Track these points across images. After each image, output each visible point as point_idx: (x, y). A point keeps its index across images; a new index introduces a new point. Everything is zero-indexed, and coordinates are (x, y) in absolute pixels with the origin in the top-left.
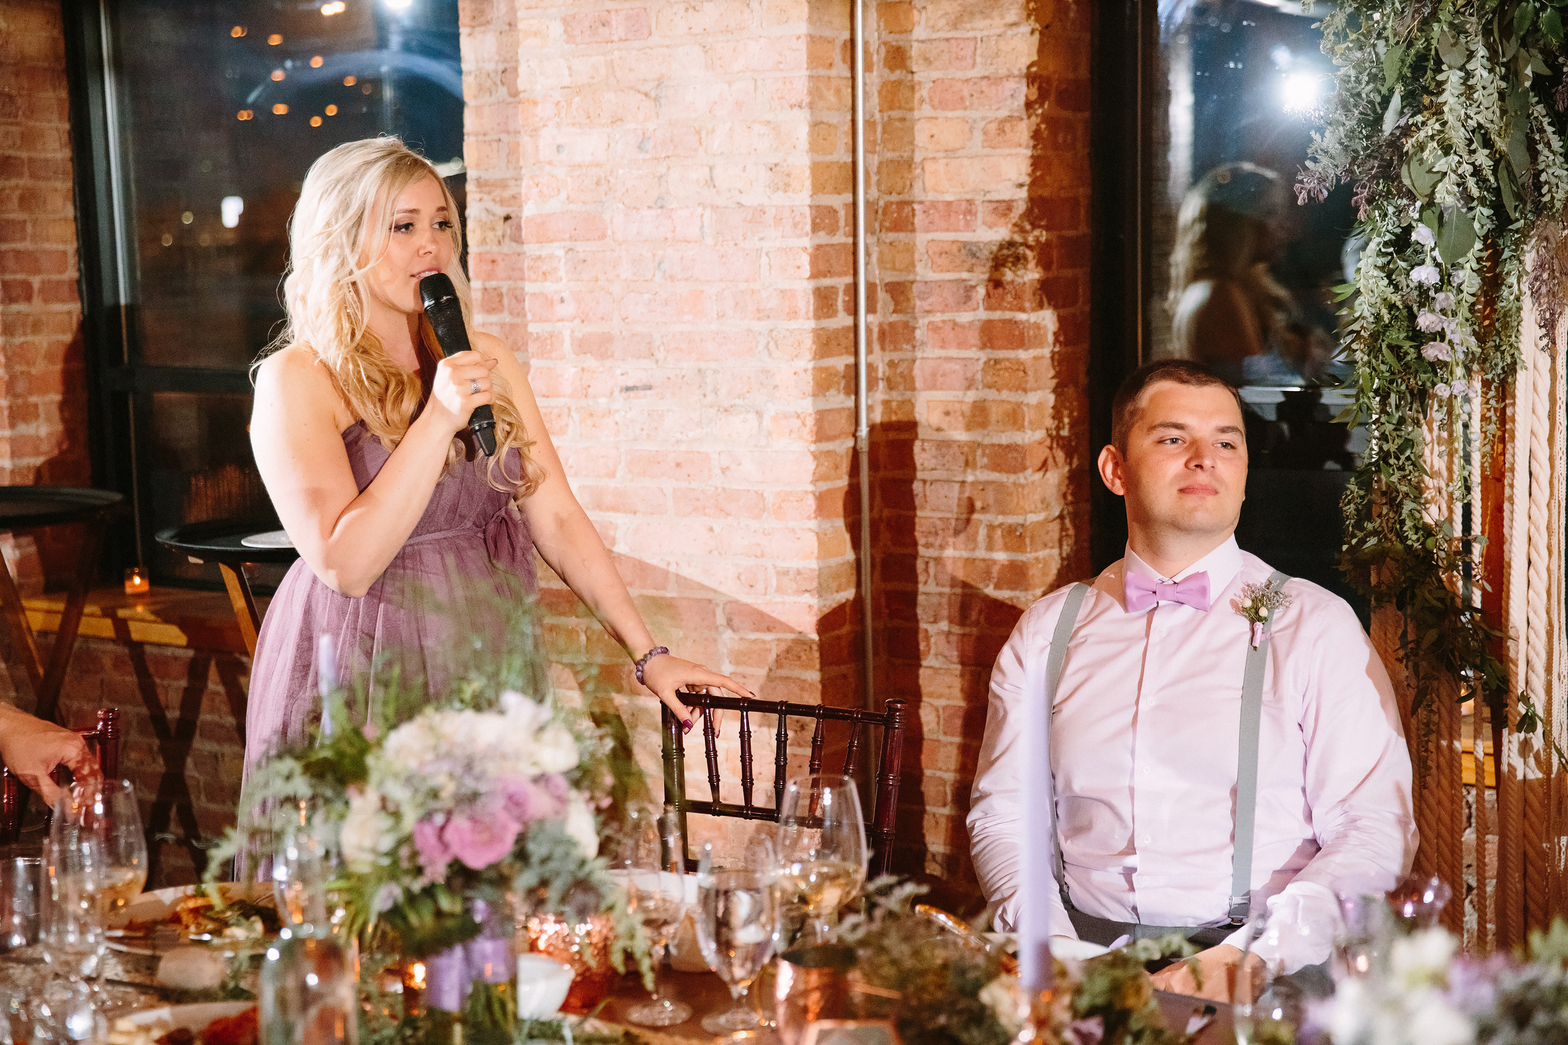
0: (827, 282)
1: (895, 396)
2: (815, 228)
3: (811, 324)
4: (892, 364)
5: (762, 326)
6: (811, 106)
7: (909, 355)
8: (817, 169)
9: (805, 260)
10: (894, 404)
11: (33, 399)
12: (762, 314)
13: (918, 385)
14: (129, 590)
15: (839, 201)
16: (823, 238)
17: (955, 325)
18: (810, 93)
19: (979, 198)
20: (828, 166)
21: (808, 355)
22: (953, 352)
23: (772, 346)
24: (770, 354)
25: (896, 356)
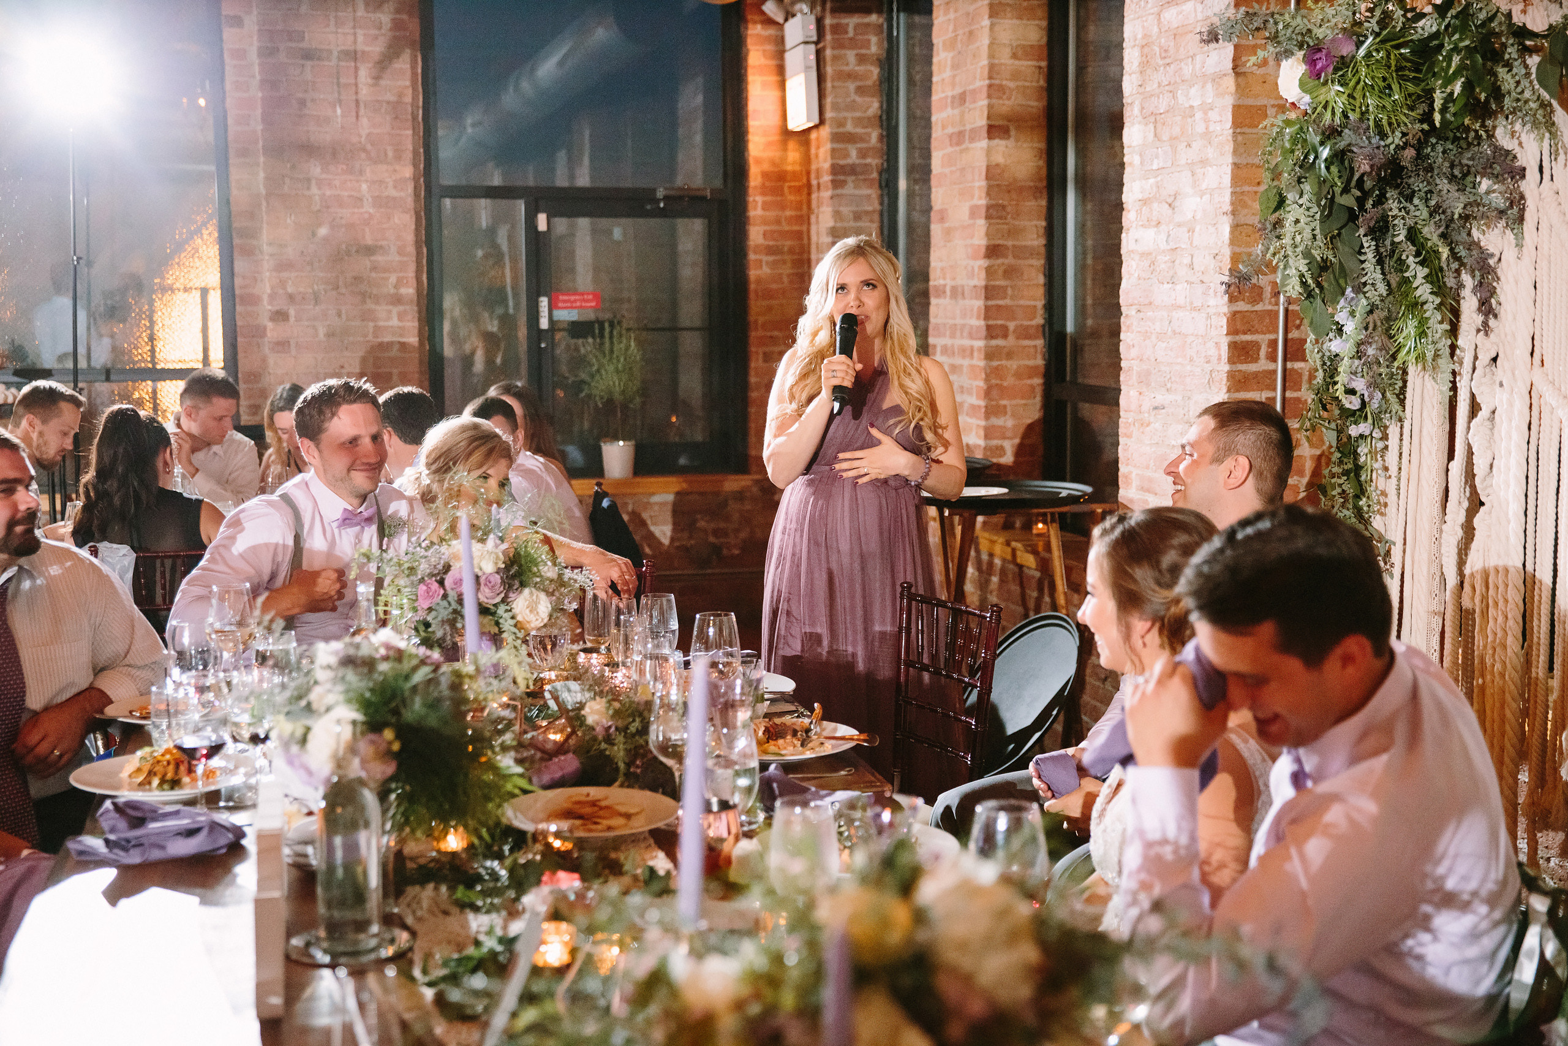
0: (1246, 338)
2: (1232, 300)
3: (1227, 368)
6: (1234, 213)
8: (1235, 257)
9: (1223, 321)
11: (1003, 402)
12: (1208, 360)
14: (1035, 531)
16: (1241, 306)
18: (1232, 204)
20: (1250, 255)
21: (1225, 389)
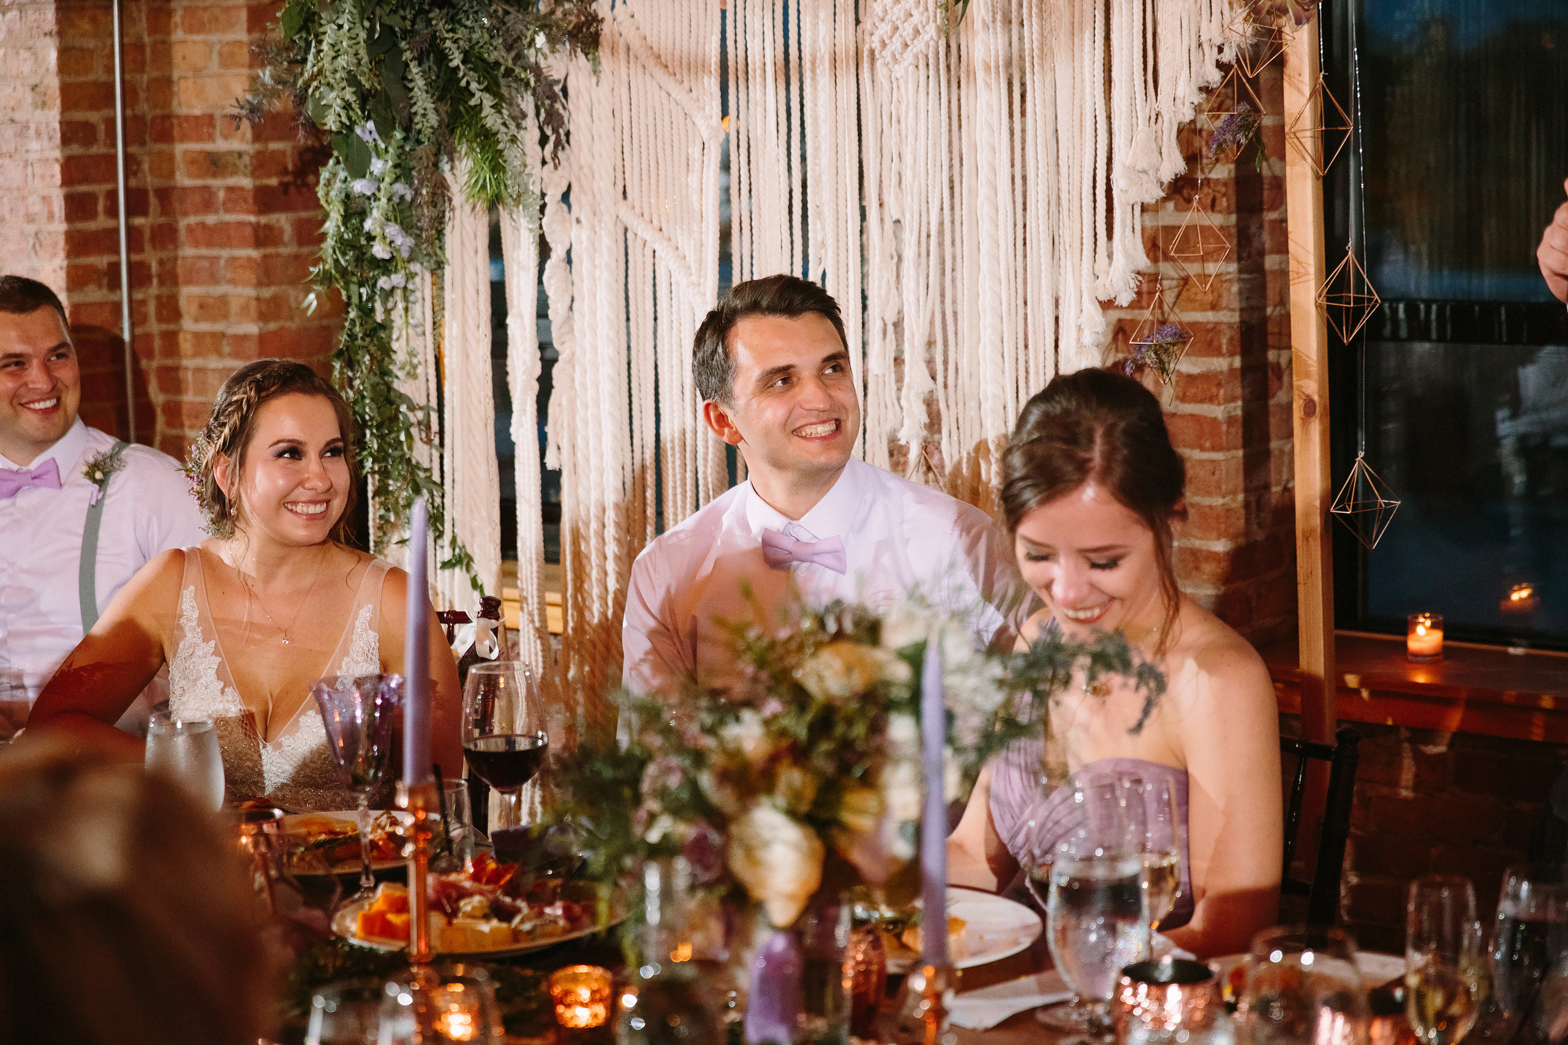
0: (84, 188)
1: (165, 291)
2: (66, 140)
3: (63, 227)
4: (161, 263)
5: (30, 229)
6: (61, 34)
7: (172, 254)
8: (65, 89)
9: (57, 169)
10: (164, 299)
12: (30, 219)
13: (181, 279)
15: (94, 117)
16: (76, 149)
17: (203, 225)
18: (59, 22)
19: (218, 113)
20: (82, 86)
21: (62, 254)
22: (204, 251)
23: (37, 246)
24: (36, 254)
25: (164, 254)
